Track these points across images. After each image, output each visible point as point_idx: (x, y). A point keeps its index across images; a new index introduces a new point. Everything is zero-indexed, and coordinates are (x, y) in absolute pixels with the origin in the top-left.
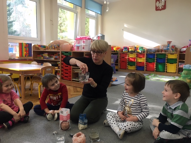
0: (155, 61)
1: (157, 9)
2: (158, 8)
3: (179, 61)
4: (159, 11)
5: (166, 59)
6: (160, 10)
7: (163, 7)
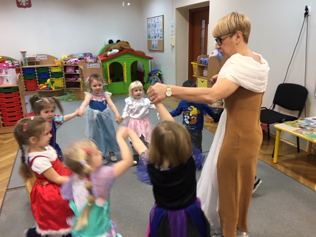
0: (37, 77)
1: (19, 5)
2: (21, 4)
3: (65, 74)
4: (23, 9)
5: (50, 73)
6: (25, 7)
7: (27, 4)
